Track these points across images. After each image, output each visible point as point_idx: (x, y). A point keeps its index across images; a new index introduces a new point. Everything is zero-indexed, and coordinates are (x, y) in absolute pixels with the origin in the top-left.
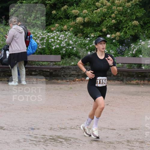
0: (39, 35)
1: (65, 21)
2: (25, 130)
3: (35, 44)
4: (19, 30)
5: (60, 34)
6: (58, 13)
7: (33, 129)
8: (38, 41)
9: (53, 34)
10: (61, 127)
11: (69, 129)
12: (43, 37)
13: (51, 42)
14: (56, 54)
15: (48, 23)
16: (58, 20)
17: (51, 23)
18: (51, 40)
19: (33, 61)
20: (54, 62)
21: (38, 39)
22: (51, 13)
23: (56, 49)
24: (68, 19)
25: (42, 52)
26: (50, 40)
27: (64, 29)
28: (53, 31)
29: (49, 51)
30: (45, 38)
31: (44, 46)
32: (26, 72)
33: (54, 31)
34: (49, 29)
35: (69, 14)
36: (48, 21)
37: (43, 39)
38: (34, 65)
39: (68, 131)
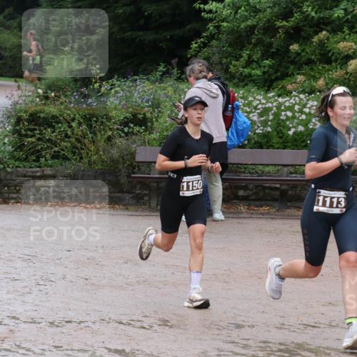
0: (258, 102)
1: (320, 68)
2: (221, 328)
3: (245, 123)
4: (211, 92)
5: (308, 100)
6: (303, 50)
7: (239, 326)
8: (254, 116)
9: (291, 101)
10: (307, 323)
11: (324, 328)
12: (267, 106)
13: (284, 118)
14: (297, 146)
15: (279, 74)
16: (304, 66)
17: (287, 73)
18: (285, 115)
19: (241, 164)
20: (292, 166)
21: (254, 112)
22: (288, 50)
23: (298, 135)
24: (328, 64)
25: (263, 143)
26: (283, 113)
27: (317, 87)
28: (291, 93)
29: (281, 141)
30: (271, 109)
31: (269, 129)
32: (223, 189)
33: (294, 93)
34: (282, 88)
35: (330, 51)
36: (280, 68)
37: (265, 111)
38: (243, 175)
39: (323, 332)
